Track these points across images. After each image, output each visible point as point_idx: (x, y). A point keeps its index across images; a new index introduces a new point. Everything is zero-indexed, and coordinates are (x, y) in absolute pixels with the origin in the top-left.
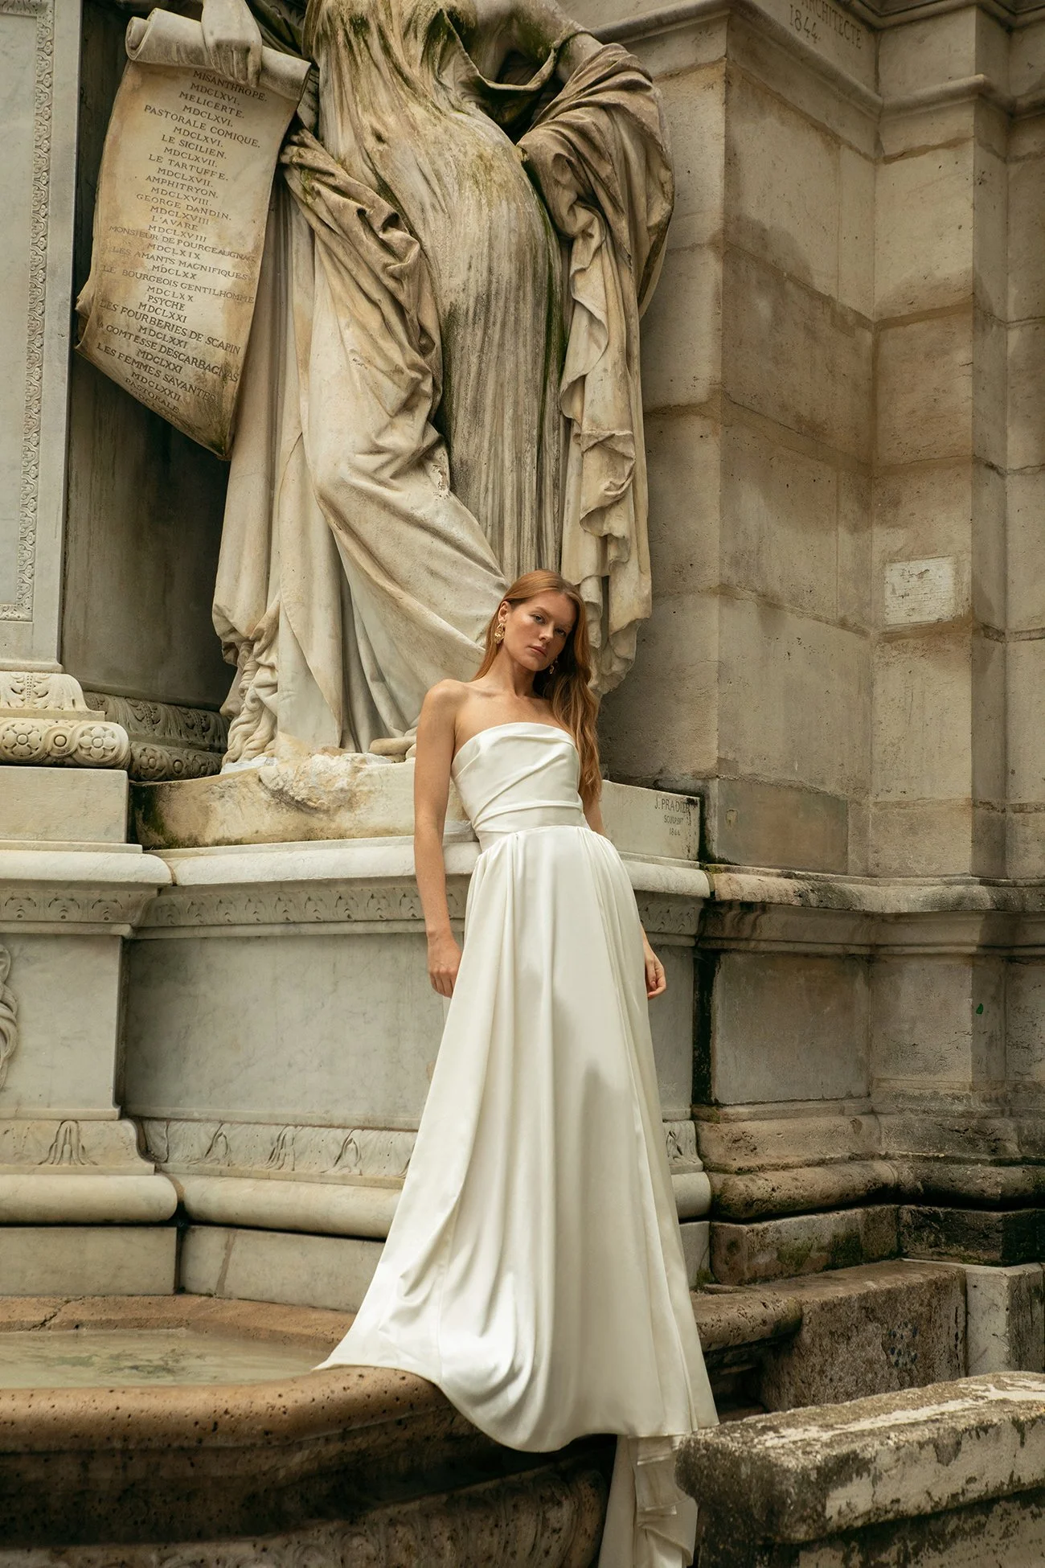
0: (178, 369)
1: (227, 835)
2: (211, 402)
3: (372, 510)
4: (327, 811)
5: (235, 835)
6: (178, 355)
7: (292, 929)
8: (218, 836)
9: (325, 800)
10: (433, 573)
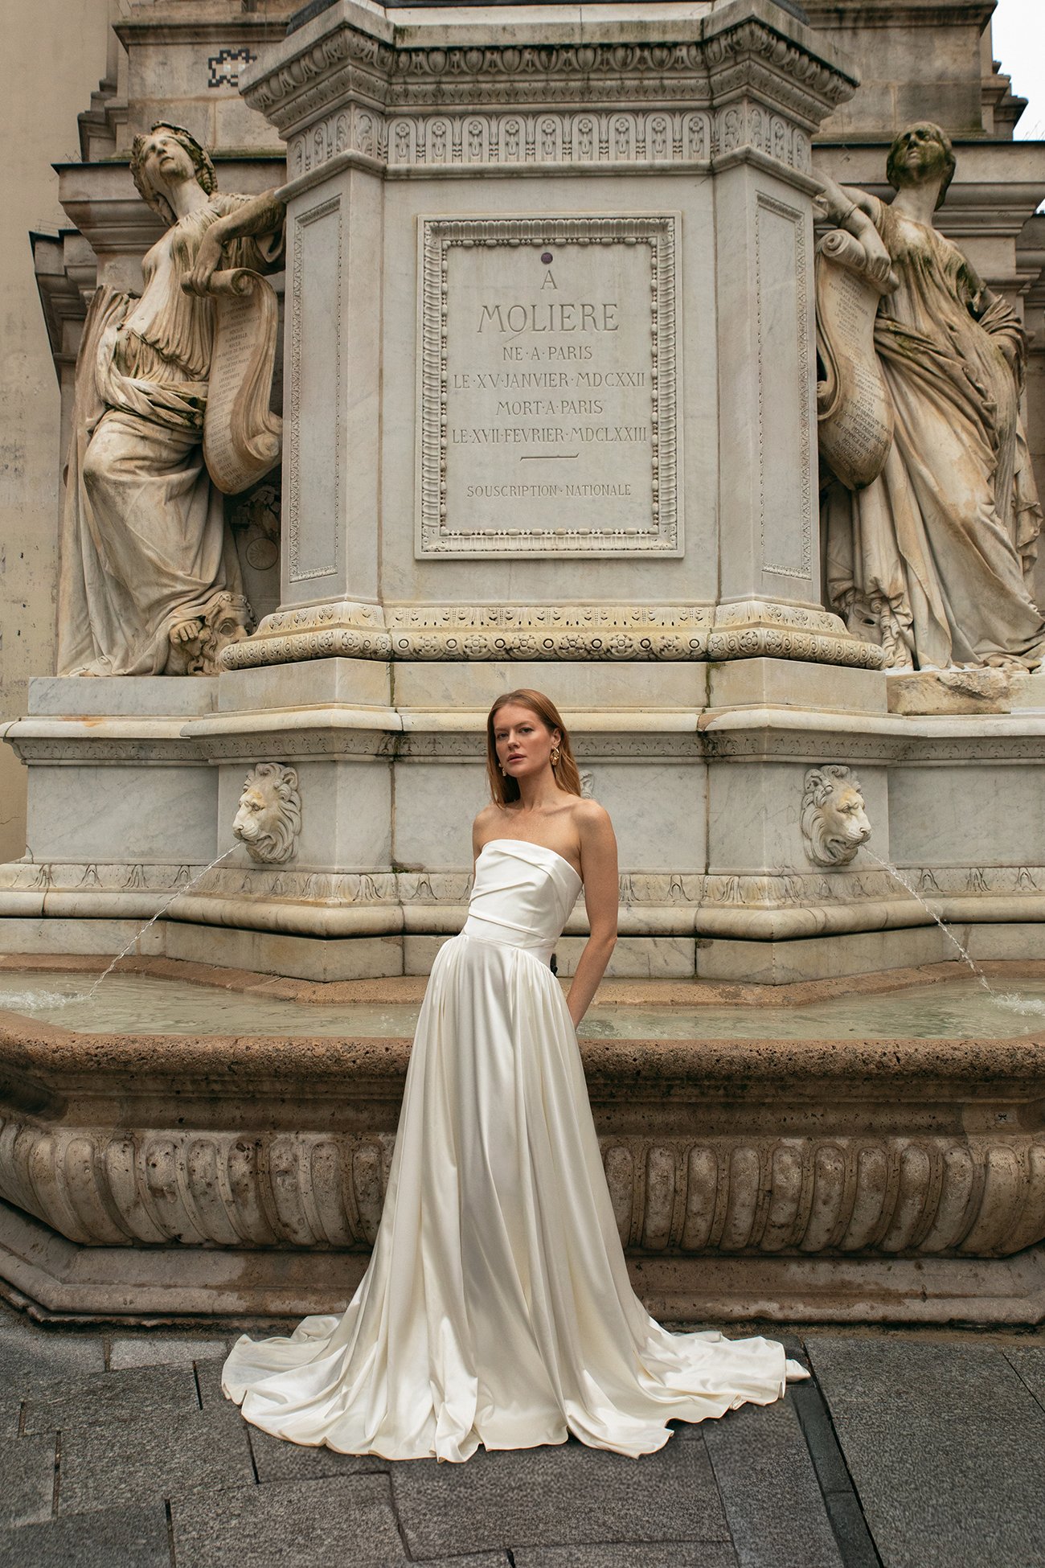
0: (868, 440)
1: (914, 709)
2: (876, 461)
3: (989, 535)
4: (991, 699)
5: (922, 709)
6: (869, 432)
7: (974, 762)
8: (908, 710)
9: (991, 693)
10: (1010, 572)
